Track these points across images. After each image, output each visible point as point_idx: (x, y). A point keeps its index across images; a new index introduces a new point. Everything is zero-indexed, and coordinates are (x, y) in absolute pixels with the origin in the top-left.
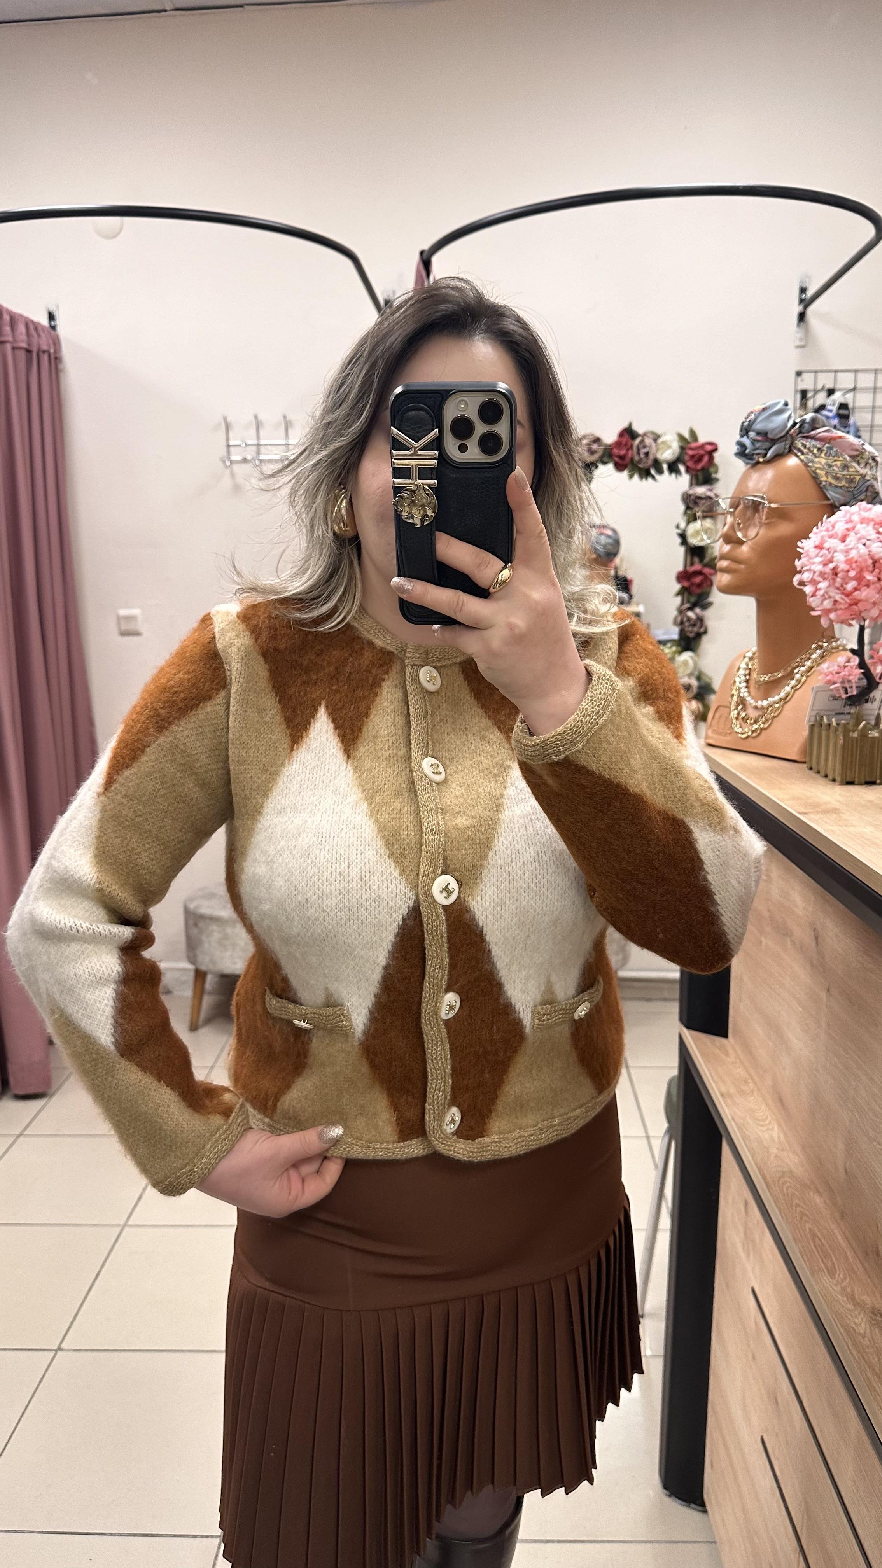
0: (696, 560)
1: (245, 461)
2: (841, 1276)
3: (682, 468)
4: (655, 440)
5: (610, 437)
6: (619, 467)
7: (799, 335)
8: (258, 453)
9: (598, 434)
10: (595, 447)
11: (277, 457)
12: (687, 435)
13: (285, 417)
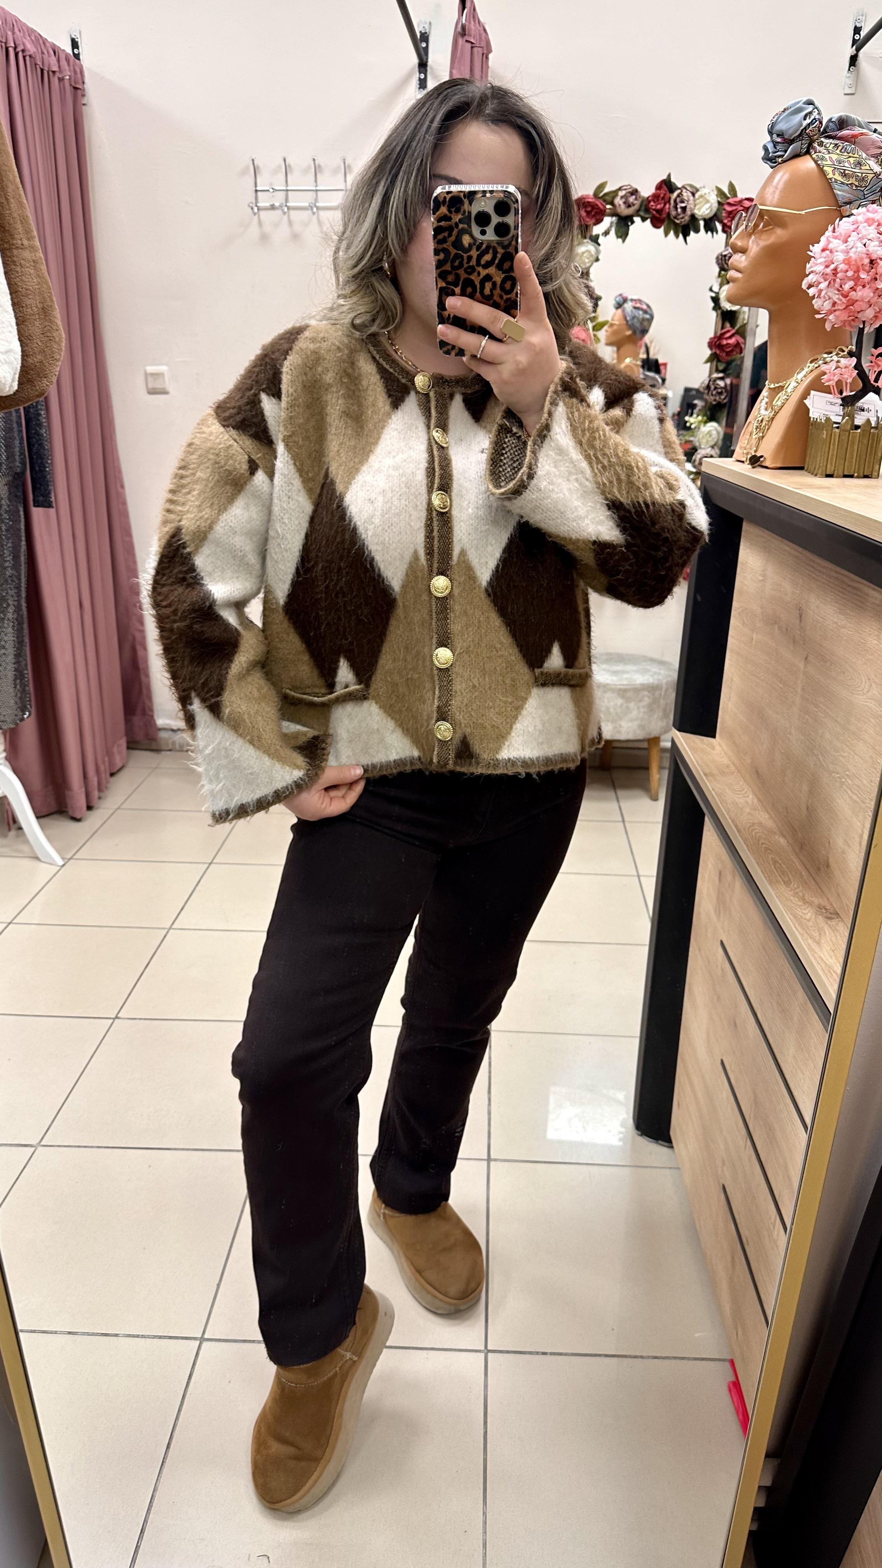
0: (728, 325)
1: (273, 207)
2: (796, 886)
3: (719, 226)
4: (693, 194)
5: (647, 190)
6: (656, 224)
7: (849, 81)
8: (287, 200)
9: (635, 186)
10: (632, 199)
11: (307, 204)
12: (726, 190)
13: (314, 160)
